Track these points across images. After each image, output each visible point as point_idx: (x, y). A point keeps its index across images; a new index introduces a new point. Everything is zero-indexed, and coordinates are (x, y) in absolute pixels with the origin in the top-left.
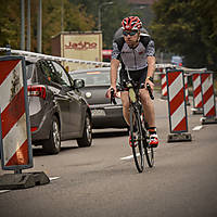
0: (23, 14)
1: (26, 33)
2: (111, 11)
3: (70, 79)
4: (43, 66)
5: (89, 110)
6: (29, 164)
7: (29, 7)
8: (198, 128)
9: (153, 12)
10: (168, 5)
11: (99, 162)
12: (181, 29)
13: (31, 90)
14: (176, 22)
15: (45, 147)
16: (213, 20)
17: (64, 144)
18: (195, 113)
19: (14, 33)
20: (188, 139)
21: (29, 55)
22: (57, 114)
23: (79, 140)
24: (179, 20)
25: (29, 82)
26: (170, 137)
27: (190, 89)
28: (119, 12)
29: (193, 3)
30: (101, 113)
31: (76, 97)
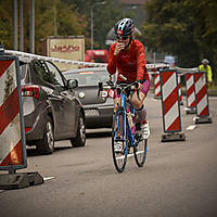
0: (16, 14)
1: (19, 33)
2: (104, 12)
3: (63, 79)
4: (36, 66)
5: (82, 110)
6: (23, 164)
7: (22, 7)
8: (192, 127)
9: (145, 12)
10: (161, 5)
11: (92, 162)
12: (173, 29)
13: (24, 90)
14: (169, 22)
15: (39, 147)
16: (206, 20)
17: (57, 144)
18: (188, 113)
19: (6, 33)
20: (181, 139)
21: (23, 56)
22: (50, 114)
23: (72, 140)
24: (172, 20)
25: (23, 82)
26: (164, 137)
27: (184, 89)
28: (112, 12)
29: (185, 3)
30: (94, 113)
31: (69, 97)
